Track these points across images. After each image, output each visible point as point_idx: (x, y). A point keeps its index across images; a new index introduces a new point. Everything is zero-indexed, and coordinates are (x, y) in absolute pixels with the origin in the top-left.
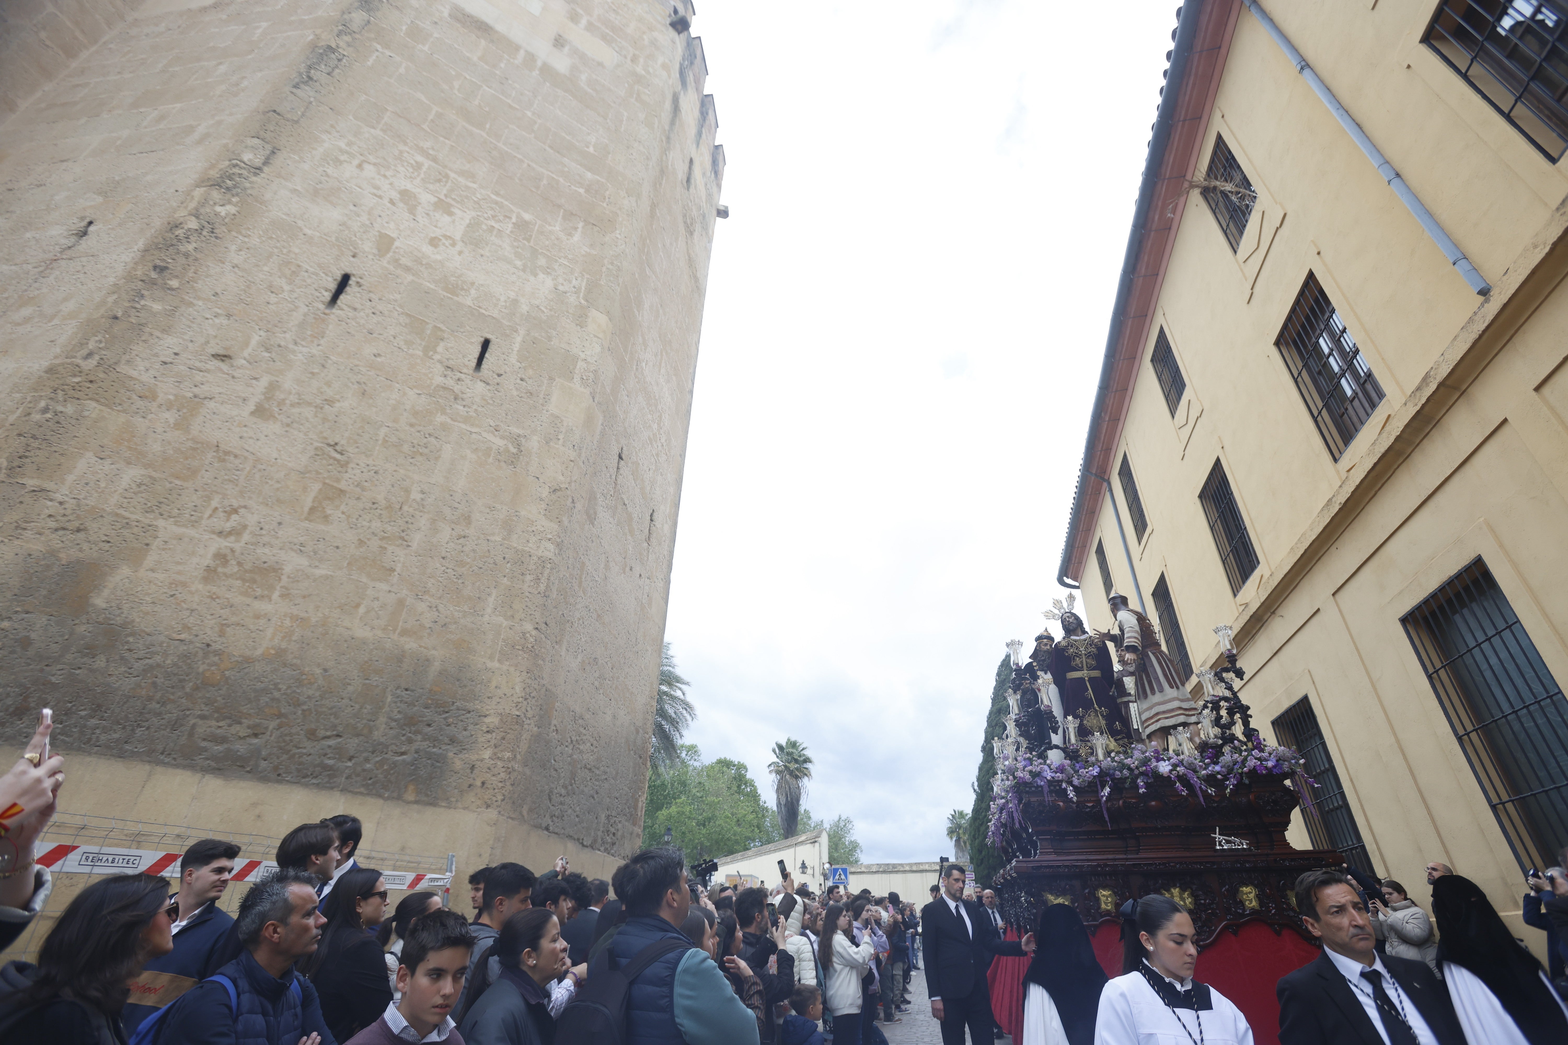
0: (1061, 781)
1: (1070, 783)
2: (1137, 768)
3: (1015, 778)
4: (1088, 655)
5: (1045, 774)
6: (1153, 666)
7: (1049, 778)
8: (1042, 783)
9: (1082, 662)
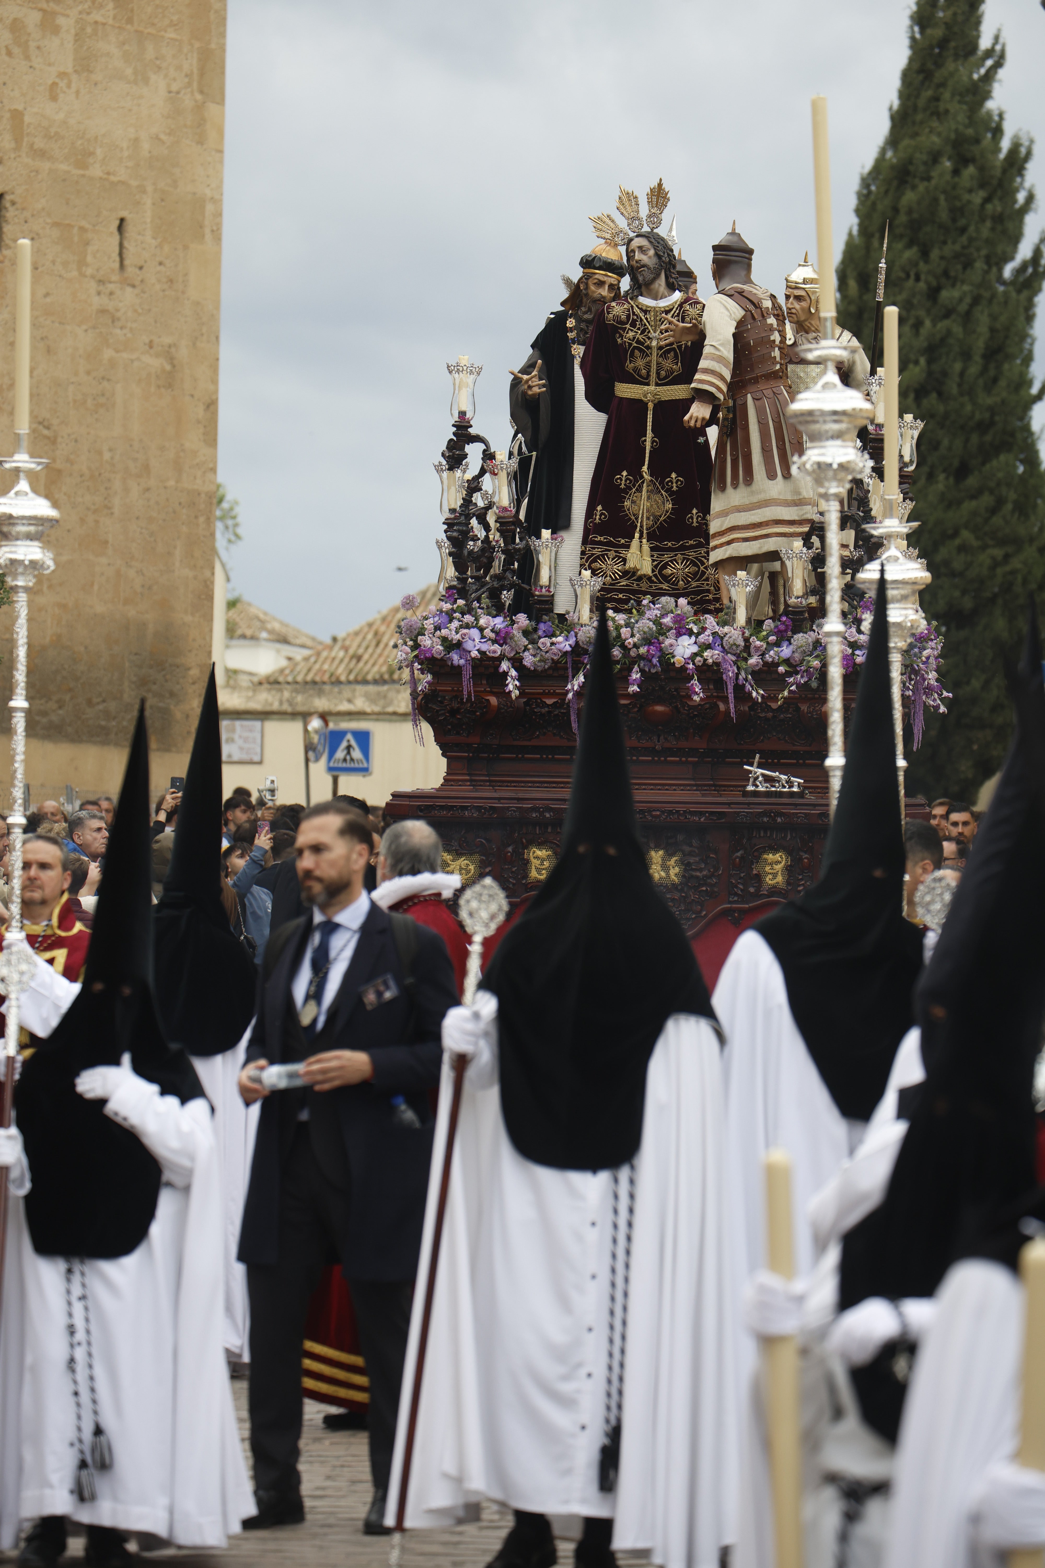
0: (500, 659)
1: (517, 662)
2: (635, 646)
3: (416, 646)
4: (665, 351)
5: (469, 645)
6: (746, 428)
7: (475, 654)
8: (462, 662)
9: (648, 365)
